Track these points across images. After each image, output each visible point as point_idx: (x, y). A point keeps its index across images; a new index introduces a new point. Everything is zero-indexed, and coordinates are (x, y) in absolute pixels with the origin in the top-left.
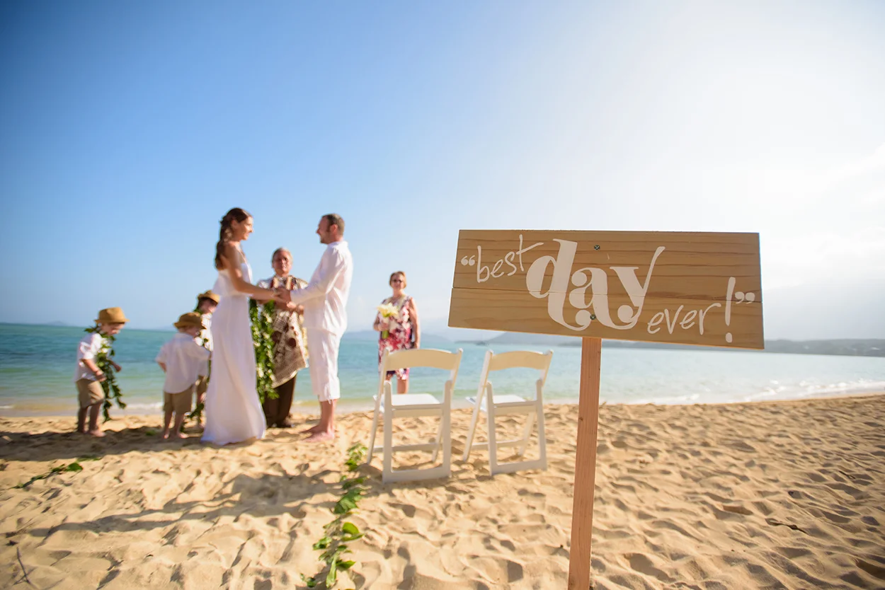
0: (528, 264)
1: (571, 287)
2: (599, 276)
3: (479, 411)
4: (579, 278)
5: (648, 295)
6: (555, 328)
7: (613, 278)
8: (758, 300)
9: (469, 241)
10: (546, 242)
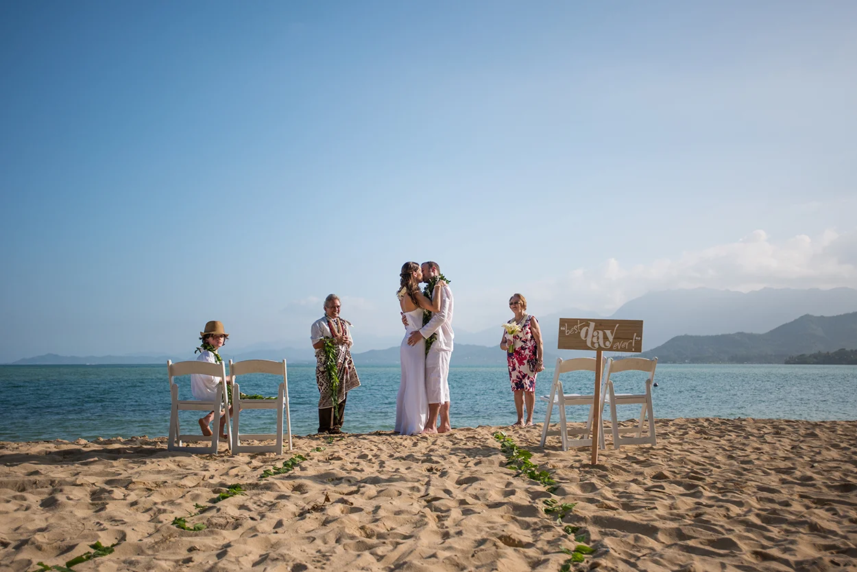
0: (581, 330)
1: (593, 336)
2: (601, 333)
3: (604, 402)
4: (595, 334)
5: (614, 338)
6: (589, 349)
7: (605, 334)
8: (641, 340)
9: (563, 322)
10: (586, 322)
